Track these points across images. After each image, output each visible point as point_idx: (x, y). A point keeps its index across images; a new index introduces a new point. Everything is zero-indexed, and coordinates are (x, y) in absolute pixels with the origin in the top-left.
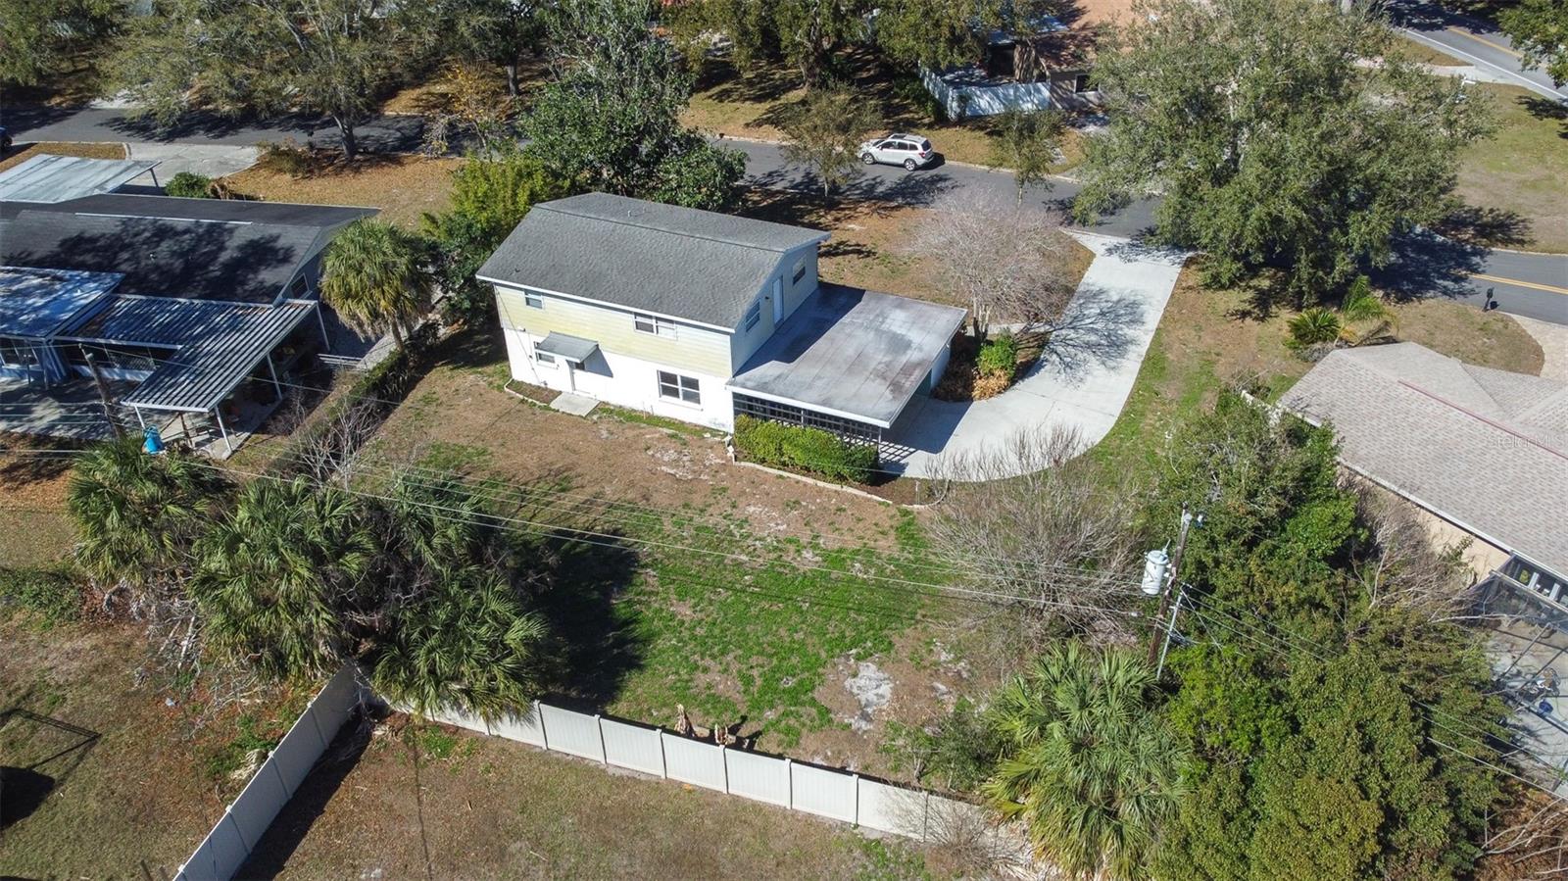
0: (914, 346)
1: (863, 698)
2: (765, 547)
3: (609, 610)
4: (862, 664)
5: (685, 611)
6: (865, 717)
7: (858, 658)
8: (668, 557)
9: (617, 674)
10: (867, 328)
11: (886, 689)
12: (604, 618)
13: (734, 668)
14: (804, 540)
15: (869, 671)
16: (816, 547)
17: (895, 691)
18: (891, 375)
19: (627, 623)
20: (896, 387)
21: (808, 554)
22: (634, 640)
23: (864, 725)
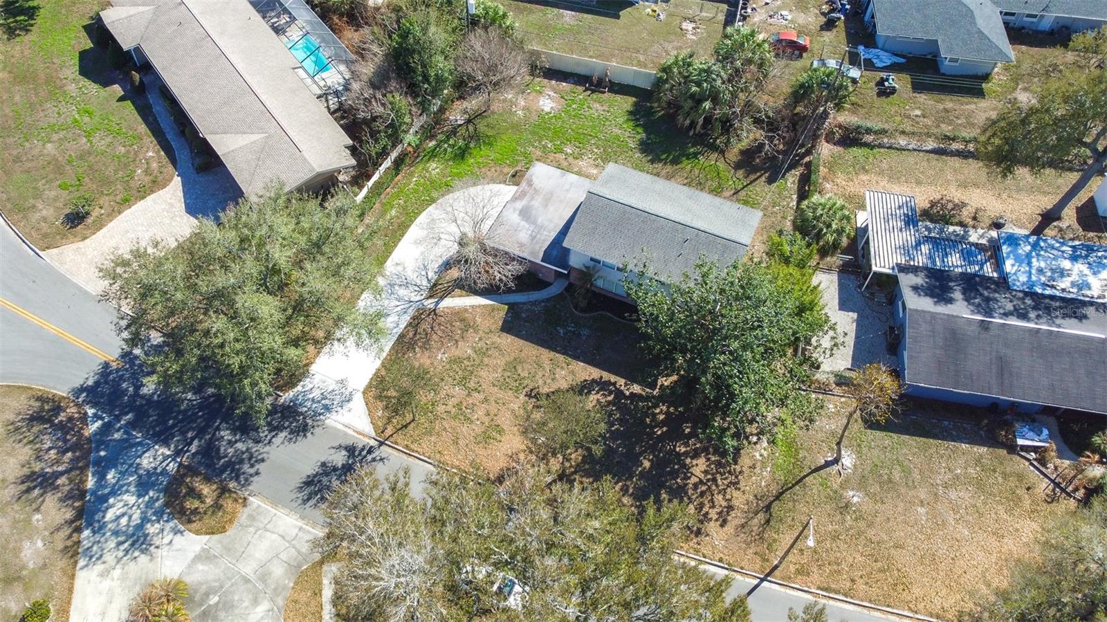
0: (518, 212)
1: (549, 101)
2: (587, 155)
3: (645, 132)
4: (549, 111)
5: (617, 131)
6: (549, 96)
7: (550, 113)
8: (627, 152)
9: (636, 110)
10: (542, 227)
11: (541, 103)
12: (646, 128)
13: (594, 111)
14: (571, 157)
15: (547, 109)
16: (566, 154)
17: (538, 102)
18: (532, 191)
19: (637, 126)
20: (530, 184)
21: (569, 151)
22: (632, 120)
23: (550, 93)
